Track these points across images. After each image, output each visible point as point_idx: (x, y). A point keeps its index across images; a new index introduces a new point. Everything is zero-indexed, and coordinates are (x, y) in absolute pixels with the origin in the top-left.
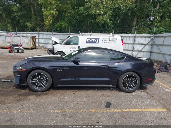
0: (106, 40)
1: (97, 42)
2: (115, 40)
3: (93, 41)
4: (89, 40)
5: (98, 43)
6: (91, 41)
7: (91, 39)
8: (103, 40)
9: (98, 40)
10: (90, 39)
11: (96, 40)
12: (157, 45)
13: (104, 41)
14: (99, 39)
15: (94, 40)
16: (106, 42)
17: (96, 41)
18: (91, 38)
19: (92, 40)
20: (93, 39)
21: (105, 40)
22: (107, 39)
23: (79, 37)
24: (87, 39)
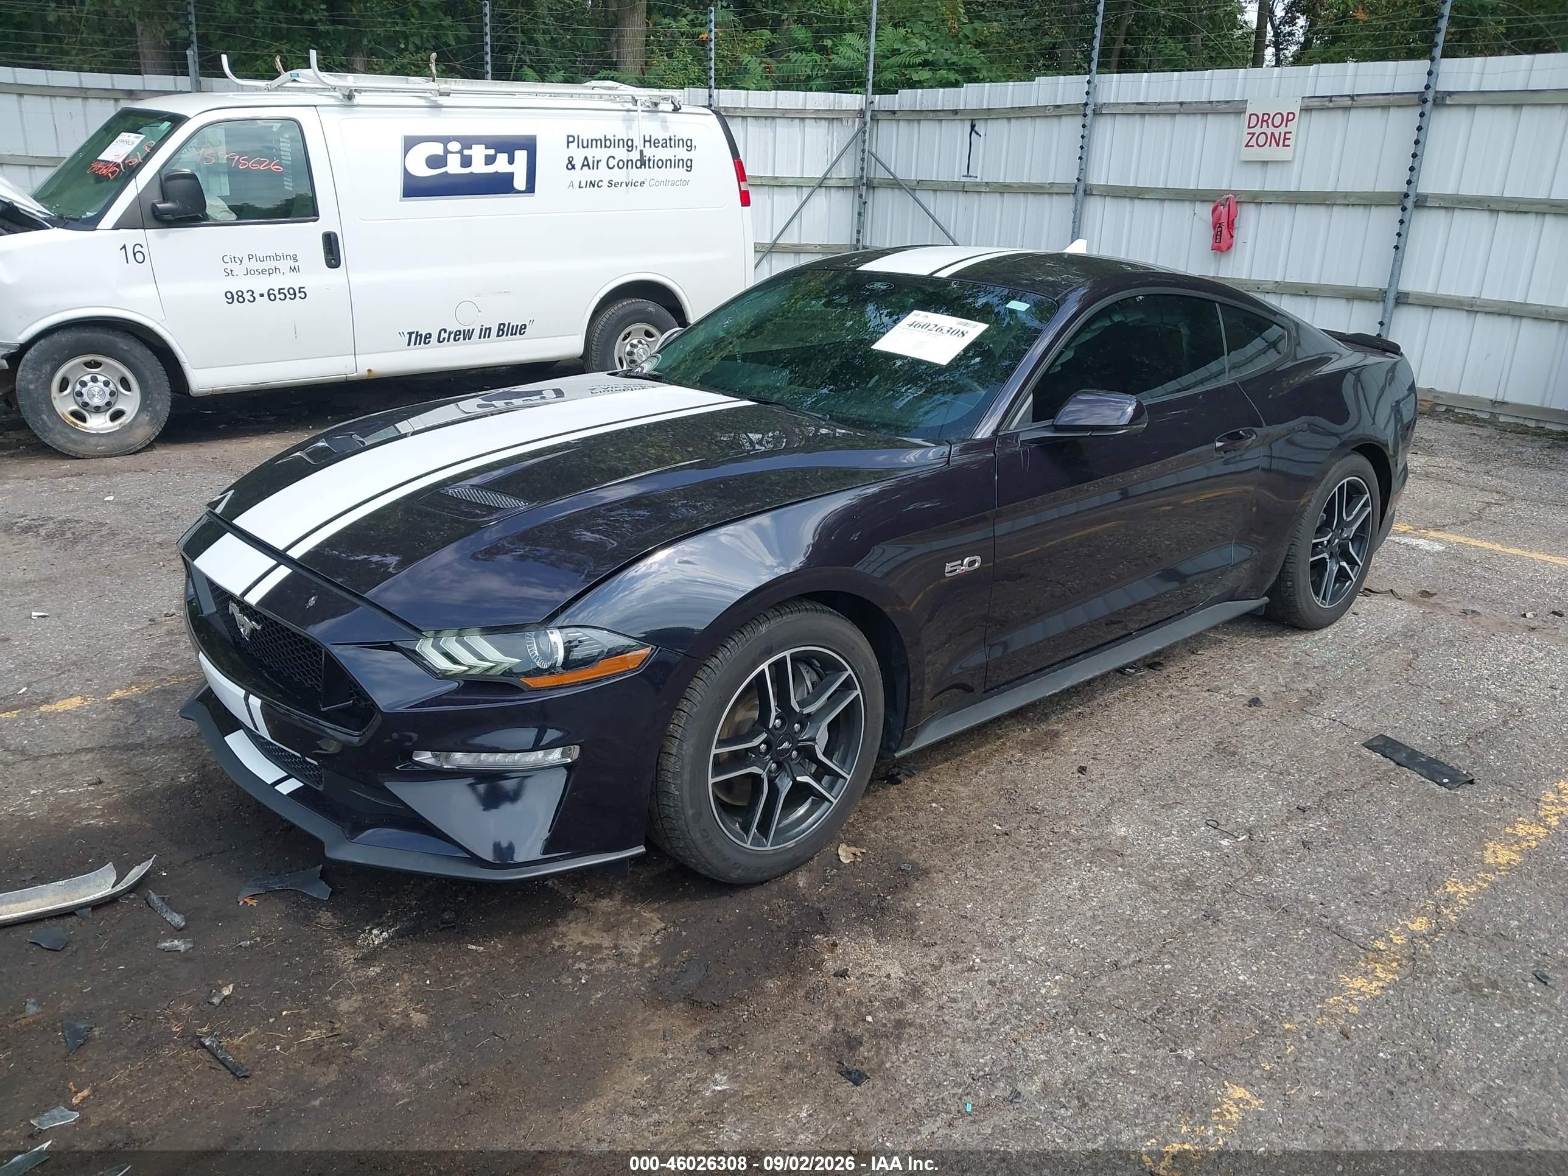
0: (601, 154)
1: (520, 183)
2: (681, 153)
3: (478, 167)
4: (434, 162)
5: (531, 188)
6: (454, 166)
7: (454, 146)
8: (579, 155)
9: (521, 156)
10: (437, 149)
11: (502, 158)
12: (912, 188)
13: (586, 164)
14: (529, 145)
15: (490, 160)
16: (602, 174)
17: (501, 165)
18: (445, 140)
19: (466, 162)
20: (467, 142)
21: (590, 153)
22: (605, 142)
23: (306, 118)
24: (410, 143)
